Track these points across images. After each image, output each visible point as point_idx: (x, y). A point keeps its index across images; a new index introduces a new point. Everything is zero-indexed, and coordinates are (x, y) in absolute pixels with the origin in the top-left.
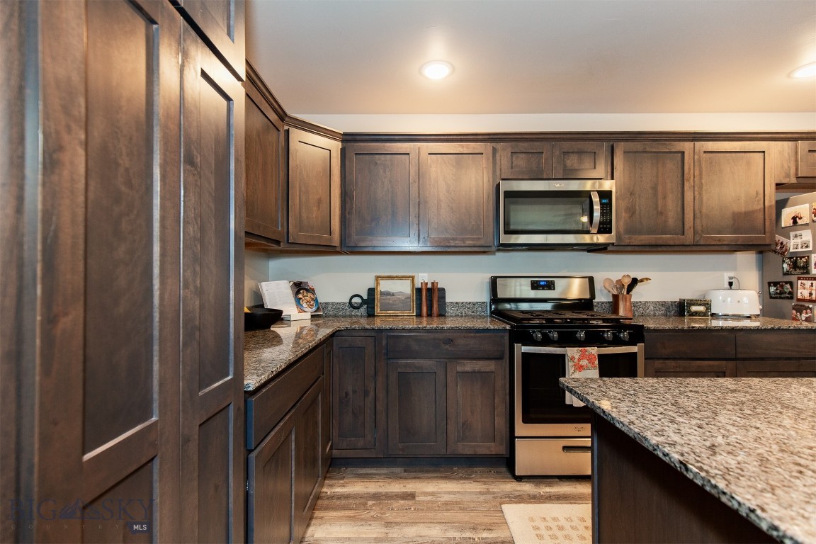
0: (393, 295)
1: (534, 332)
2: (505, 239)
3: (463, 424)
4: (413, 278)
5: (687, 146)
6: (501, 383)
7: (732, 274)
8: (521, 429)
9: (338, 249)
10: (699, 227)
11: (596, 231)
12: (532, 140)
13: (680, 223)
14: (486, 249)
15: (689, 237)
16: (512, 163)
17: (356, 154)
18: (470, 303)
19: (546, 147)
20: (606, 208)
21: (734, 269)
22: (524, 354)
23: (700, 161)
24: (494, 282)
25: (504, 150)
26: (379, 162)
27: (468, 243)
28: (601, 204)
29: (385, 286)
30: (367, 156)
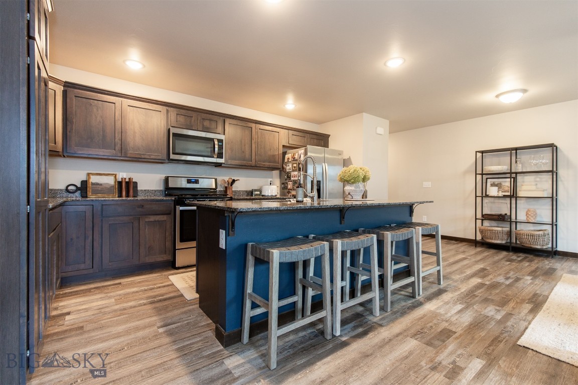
0: (101, 185)
1: (186, 200)
2: (172, 156)
3: (149, 248)
4: (116, 175)
5: (253, 125)
6: (169, 225)
7: (271, 180)
8: (179, 245)
9: (60, 154)
10: (257, 159)
11: (216, 157)
12: (187, 110)
13: (250, 157)
14: (163, 161)
15: (253, 163)
16: (177, 119)
17: (75, 96)
18: (153, 190)
19: (194, 114)
20: (221, 147)
21: (272, 178)
22: (181, 211)
23: (257, 132)
24: (167, 180)
25: (173, 112)
26: (93, 104)
27: (152, 157)
28: (218, 145)
29: (94, 179)
30: (84, 99)
